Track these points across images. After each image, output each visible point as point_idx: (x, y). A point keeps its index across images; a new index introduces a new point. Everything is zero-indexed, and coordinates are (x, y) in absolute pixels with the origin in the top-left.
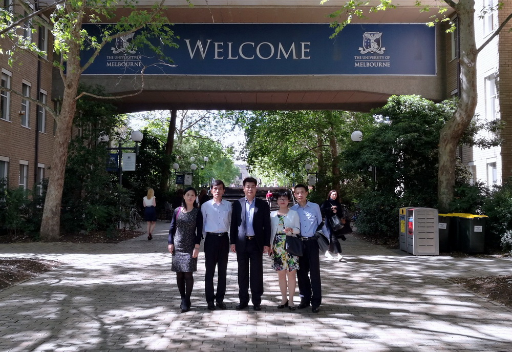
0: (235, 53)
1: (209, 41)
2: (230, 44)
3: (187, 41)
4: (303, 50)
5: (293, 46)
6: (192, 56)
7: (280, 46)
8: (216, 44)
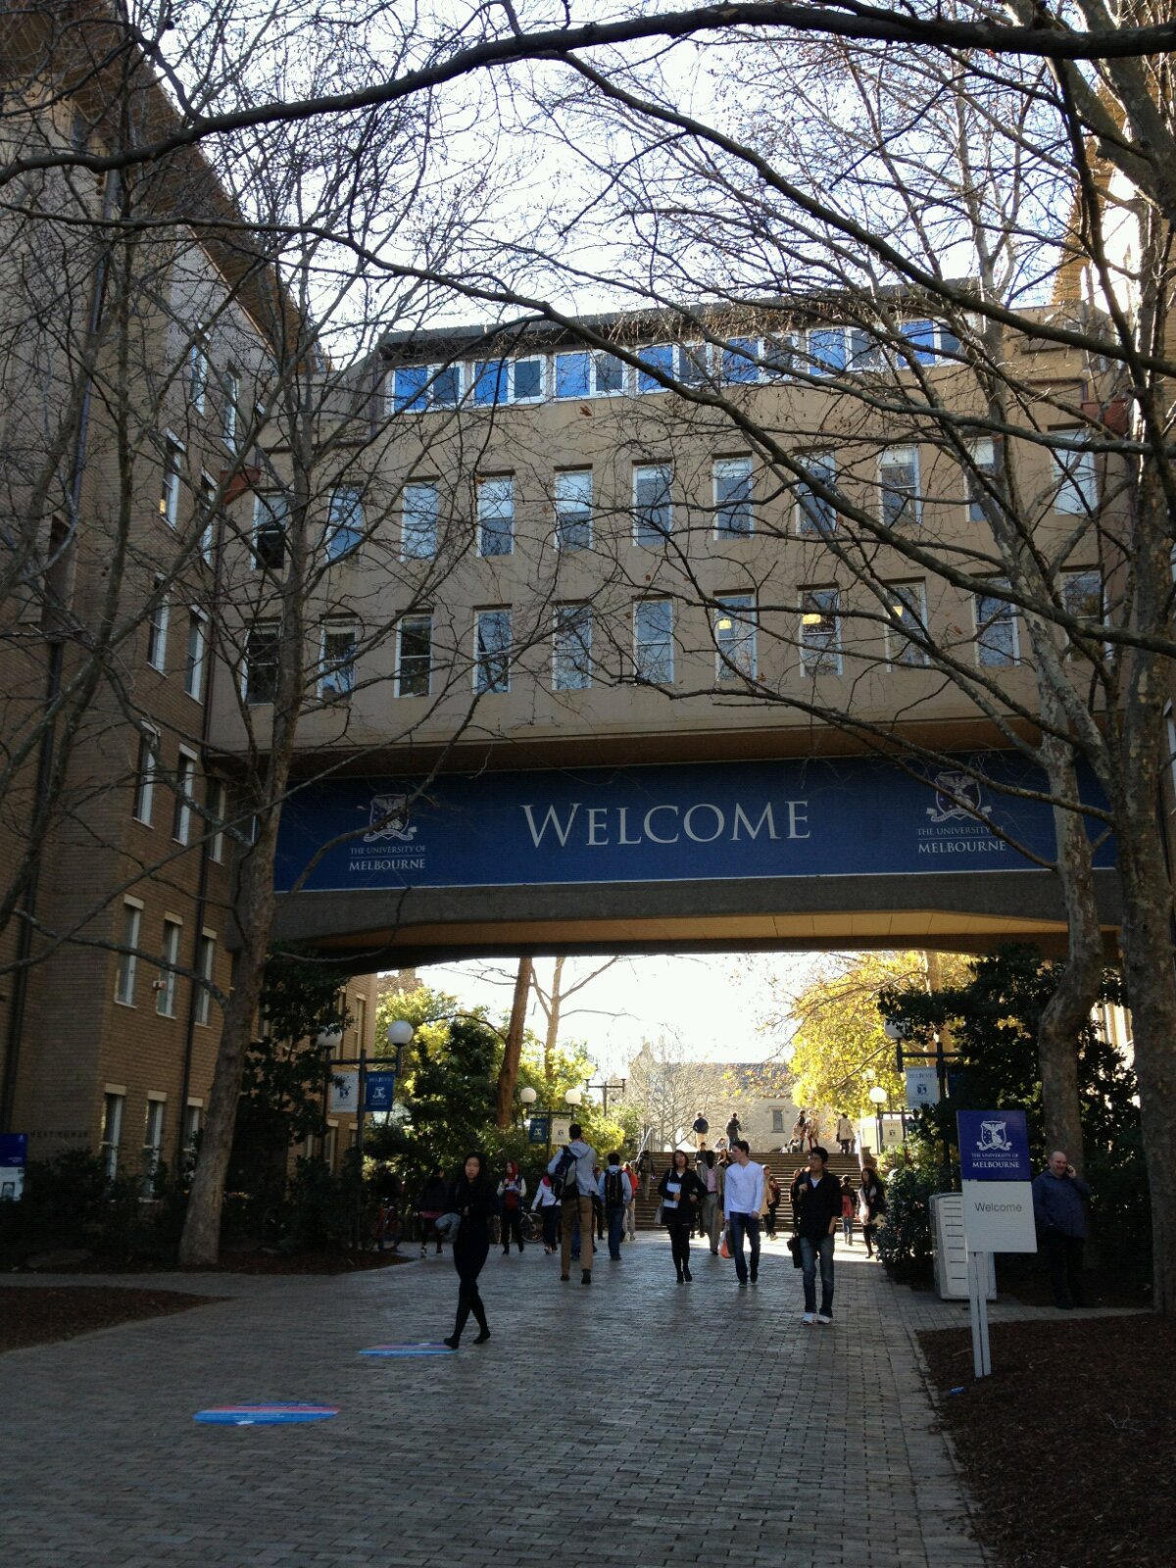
0: (634, 830)
1: (576, 806)
2: (623, 811)
3: (527, 809)
4: (792, 819)
5: (768, 810)
6: (537, 841)
7: (739, 811)
8: (592, 812)
